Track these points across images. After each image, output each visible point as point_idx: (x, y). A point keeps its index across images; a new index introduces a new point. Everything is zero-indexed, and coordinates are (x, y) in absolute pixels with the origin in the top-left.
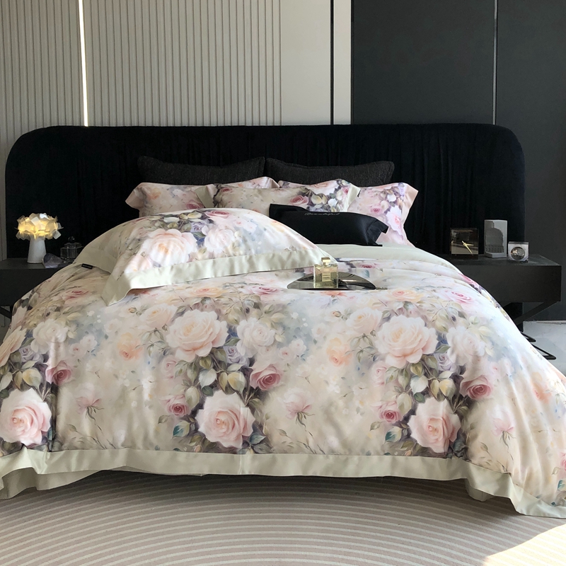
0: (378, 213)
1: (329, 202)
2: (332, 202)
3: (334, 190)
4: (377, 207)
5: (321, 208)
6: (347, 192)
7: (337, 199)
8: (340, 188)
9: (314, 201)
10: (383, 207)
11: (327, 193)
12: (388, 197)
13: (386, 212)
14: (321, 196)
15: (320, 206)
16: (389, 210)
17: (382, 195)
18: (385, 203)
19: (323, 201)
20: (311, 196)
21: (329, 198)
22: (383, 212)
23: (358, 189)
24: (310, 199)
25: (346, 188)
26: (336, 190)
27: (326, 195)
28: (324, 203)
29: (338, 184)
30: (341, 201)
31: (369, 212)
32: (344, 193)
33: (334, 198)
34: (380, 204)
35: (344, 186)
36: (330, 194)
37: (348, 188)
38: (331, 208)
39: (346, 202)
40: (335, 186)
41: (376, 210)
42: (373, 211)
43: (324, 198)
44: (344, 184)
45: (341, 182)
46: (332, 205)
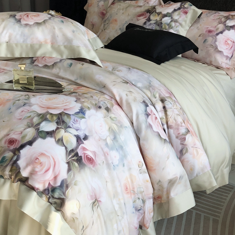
1: (164, 19)
2: (167, 20)
3: (173, 10)
4: (212, 29)
6: (186, 13)
7: (172, 18)
8: (179, 9)
10: (217, 29)
11: (165, 12)
12: (228, 22)
13: (217, 34)
14: (159, 14)
15: (154, 22)
16: (221, 32)
17: (223, 20)
18: (221, 27)
19: (158, 18)
20: (152, 13)
21: (165, 16)
22: (215, 33)
23: (199, 11)
25: (186, 10)
26: (175, 10)
27: (163, 13)
28: (158, 20)
29: (181, 5)
30: (176, 20)
31: (204, 32)
32: (182, 13)
33: (170, 17)
34: (216, 27)
35: (186, 8)
36: (168, 13)
37: (188, 9)
38: (163, 24)
39: (186, 21)
40: (176, 7)
41: (210, 31)
42: (207, 32)
43: (161, 15)
44: (186, 6)
45: (184, 5)
46: (165, 22)
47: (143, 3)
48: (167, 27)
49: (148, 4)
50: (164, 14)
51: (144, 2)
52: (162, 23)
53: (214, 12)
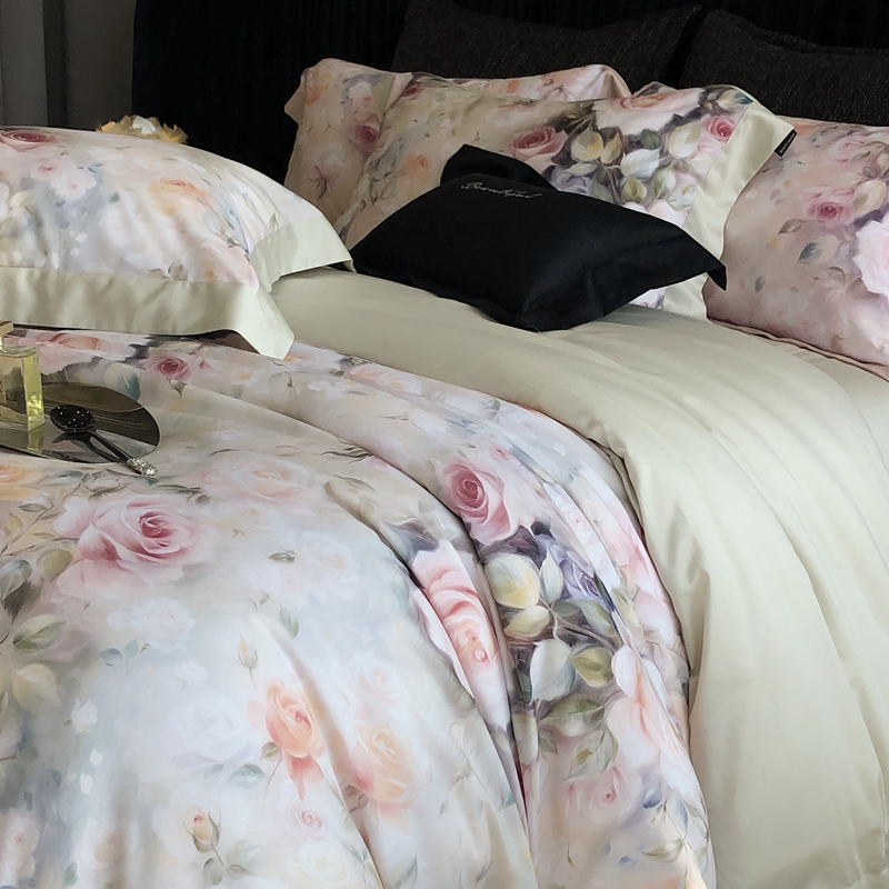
0: (830, 223)
1: (628, 159)
2: (640, 162)
3: (667, 118)
4: (836, 200)
5: (589, 175)
6: (725, 132)
7: (662, 153)
8: (695, 114)
9: (577, 150)
10: (860, 201)
11: (633, 129)
13: (860, 223)
14: (609, 134)
15: (588, 169)
16: (877, 216)
17: (884, 161)
18: (875, 191)
19: (605, 154)
20: (580, 132)
21: (635, 143)
22: (852, 220)
23: (782, 126)
24: (568, 143)
25: (724, 119)
26: (677, 121)
27: (626, 133)
28: (605, 159)
29: (703, 100)
30: (683, 160)
31: (804, 213)
32: (705, 134)
33: (655, 148)
34: (853, 191)
35: (723, 111)
36: (646, 133)
37: (734, 118)
38: (624, 180)
39: (723, 168)
40: (682, 108)
41: (828, 211)
42: (816, 213)
43: (615, 143)
44: (722, 103)
45: (718, 97)
46: (634, 170)
47: (538, 90)
48: (644, 191)
49: (562, 95)
50: (630, 137)
51: (546, 85)
52: (621, 176)
53: (843, 127)
